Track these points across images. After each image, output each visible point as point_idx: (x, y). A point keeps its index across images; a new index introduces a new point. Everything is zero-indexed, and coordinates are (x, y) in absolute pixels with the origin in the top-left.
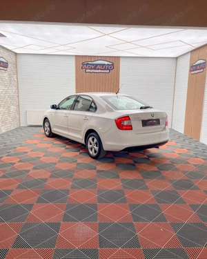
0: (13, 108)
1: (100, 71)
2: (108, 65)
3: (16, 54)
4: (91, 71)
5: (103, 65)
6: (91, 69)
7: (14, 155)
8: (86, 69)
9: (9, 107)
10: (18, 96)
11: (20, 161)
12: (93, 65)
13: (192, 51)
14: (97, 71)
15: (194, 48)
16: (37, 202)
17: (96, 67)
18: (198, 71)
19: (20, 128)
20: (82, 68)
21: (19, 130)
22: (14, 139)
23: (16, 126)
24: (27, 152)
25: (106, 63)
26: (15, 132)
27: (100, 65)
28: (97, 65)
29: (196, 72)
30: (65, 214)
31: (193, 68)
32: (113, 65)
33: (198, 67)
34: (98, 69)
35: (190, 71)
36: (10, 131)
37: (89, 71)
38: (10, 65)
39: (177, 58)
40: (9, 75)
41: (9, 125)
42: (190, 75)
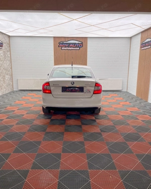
0: (7, 77)
1: (72, 48)
2: (78, 43)
3: (9, 36)
4: (66, 48)
5: (75, 44)
6: (66, 47)
7: (4, 113)
8: (62, 47)
9: (4, 76)
10: (11, 68)
11: (8, 118)
12: (67, 44)
13: (142, 32)
14: (70, 49)
15: (144, 30)
16: (14, 152)
17: (69, 45)
18: (147, 47)
19: (13, 92)
20: (59, 46)
21: (12, 93)
22: (6, 101)
23: (10, 91)
24: (14, 111)
25: (77, 42)
26: (9, 95)
27: (72, 44)
28: (70, 44)
29: (146, 48)
30: (34, 163)
31: (143, 45)
32: (82, 43)
33: (147, 44)
34: (71, 47)
35: (141, 47)
36: (5, 95)
37: (64, 48)
38: (4, 45)
39: (131, 38)
40: (4, 52)
41: (5, 90)
42: (141, 51)
